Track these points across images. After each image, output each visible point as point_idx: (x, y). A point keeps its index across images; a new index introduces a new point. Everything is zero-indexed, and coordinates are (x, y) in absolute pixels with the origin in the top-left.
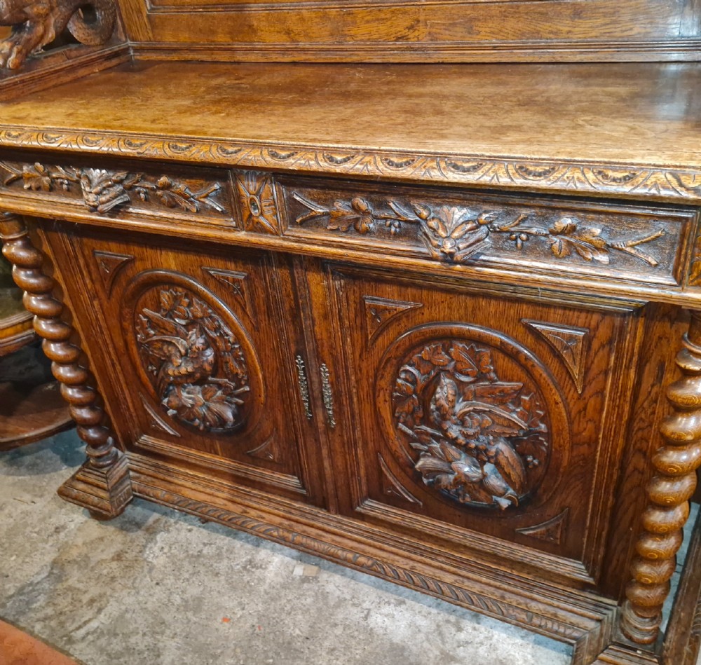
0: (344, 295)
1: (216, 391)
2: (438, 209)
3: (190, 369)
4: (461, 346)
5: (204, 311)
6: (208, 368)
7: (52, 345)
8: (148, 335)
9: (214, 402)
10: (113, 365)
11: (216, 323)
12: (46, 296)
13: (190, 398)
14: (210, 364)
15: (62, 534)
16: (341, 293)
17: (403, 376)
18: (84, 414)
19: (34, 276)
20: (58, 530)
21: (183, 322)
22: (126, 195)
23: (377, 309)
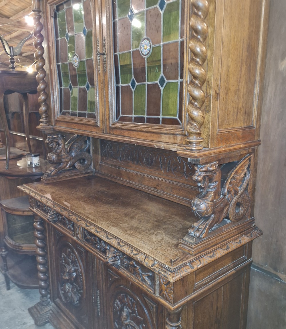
0: (104, 267)
1: (75, 289)
2: (110, 247)
3: (68, 278)
4: (129, 297)
5: (75, 259)
6: (73, 279)
7: (39, 257)
8: (62, 262)
9: (73, 293)
10: (54, 269)
11: (77, 264)
12: (41, 241)
13: (68, 289)
14: (73, 278)
15: (25, 326)
16: (103, 266)
17: (116, 303)
18: (43, 284)
19: (40, 234)
20: (24, 323)
21: (70, 261)
22: (57, 218)
23: (110, 275)
